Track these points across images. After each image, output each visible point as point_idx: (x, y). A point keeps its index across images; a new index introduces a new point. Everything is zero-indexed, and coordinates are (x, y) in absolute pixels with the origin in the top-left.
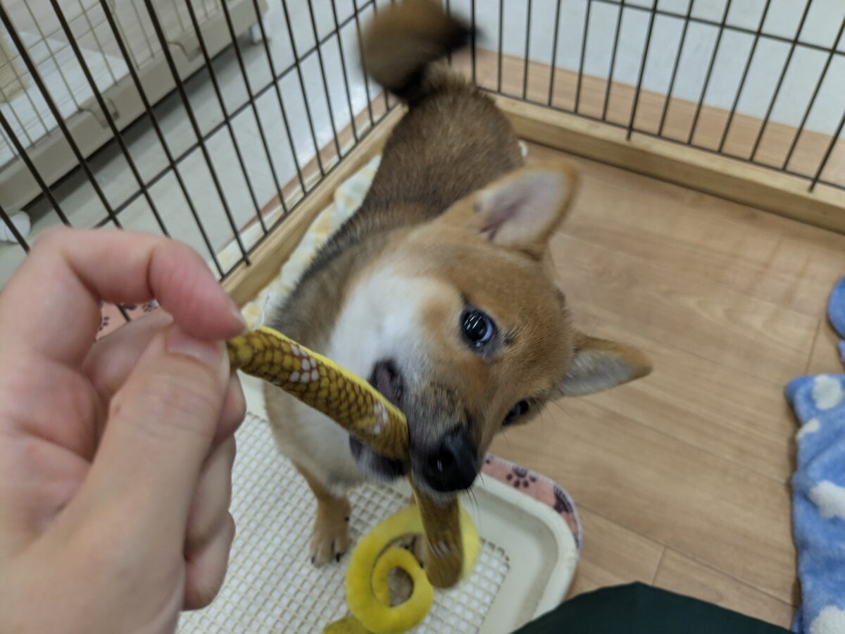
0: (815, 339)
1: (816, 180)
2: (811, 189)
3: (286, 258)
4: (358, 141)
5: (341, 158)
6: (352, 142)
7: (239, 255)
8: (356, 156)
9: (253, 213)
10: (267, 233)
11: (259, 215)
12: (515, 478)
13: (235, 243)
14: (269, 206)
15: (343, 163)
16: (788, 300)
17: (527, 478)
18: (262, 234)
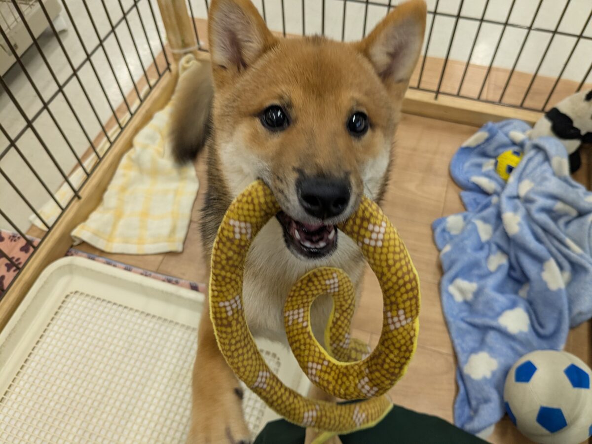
0: (446, 192)
1: (438, 92)
2: (436, 98)
3: (105, 190)
4: (142, 101)
5: (132, 115)
6: (138, 102)
7: (72, 194)
8: (143, 111)
9: (75, 162)
10: (88, 175)
11: (80, 163)
13: (66, 185)
14: (86, 155)
15: (135, 117)
16: (429, 170)
18: (85, 176)
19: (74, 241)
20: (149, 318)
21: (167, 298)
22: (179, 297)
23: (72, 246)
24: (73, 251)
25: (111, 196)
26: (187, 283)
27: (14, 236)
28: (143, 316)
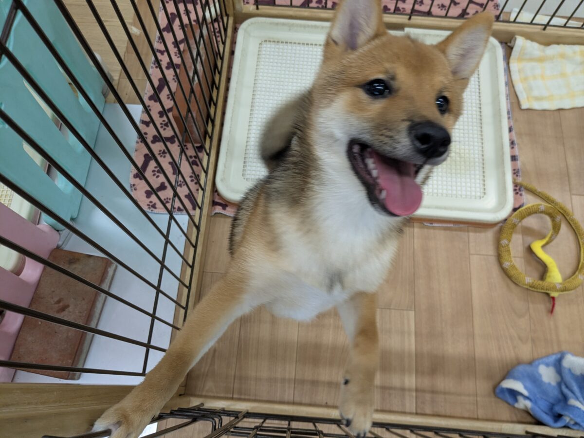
3: (558, 43)
7: (545, 22)
10: (565, 26)
12: (518, 188)
13: (549, 17)
14: (578, 19)
17: (520, 193)
18: (563, 25)
19: (510, 42)
20: (478, 110)
21: (497, 114)
22: (500, 121)
23: (506, 43)
24: (504, 44)
25: (554, 49)
26: (512, 124)
27: (497, 6)
28: (478, 106)
